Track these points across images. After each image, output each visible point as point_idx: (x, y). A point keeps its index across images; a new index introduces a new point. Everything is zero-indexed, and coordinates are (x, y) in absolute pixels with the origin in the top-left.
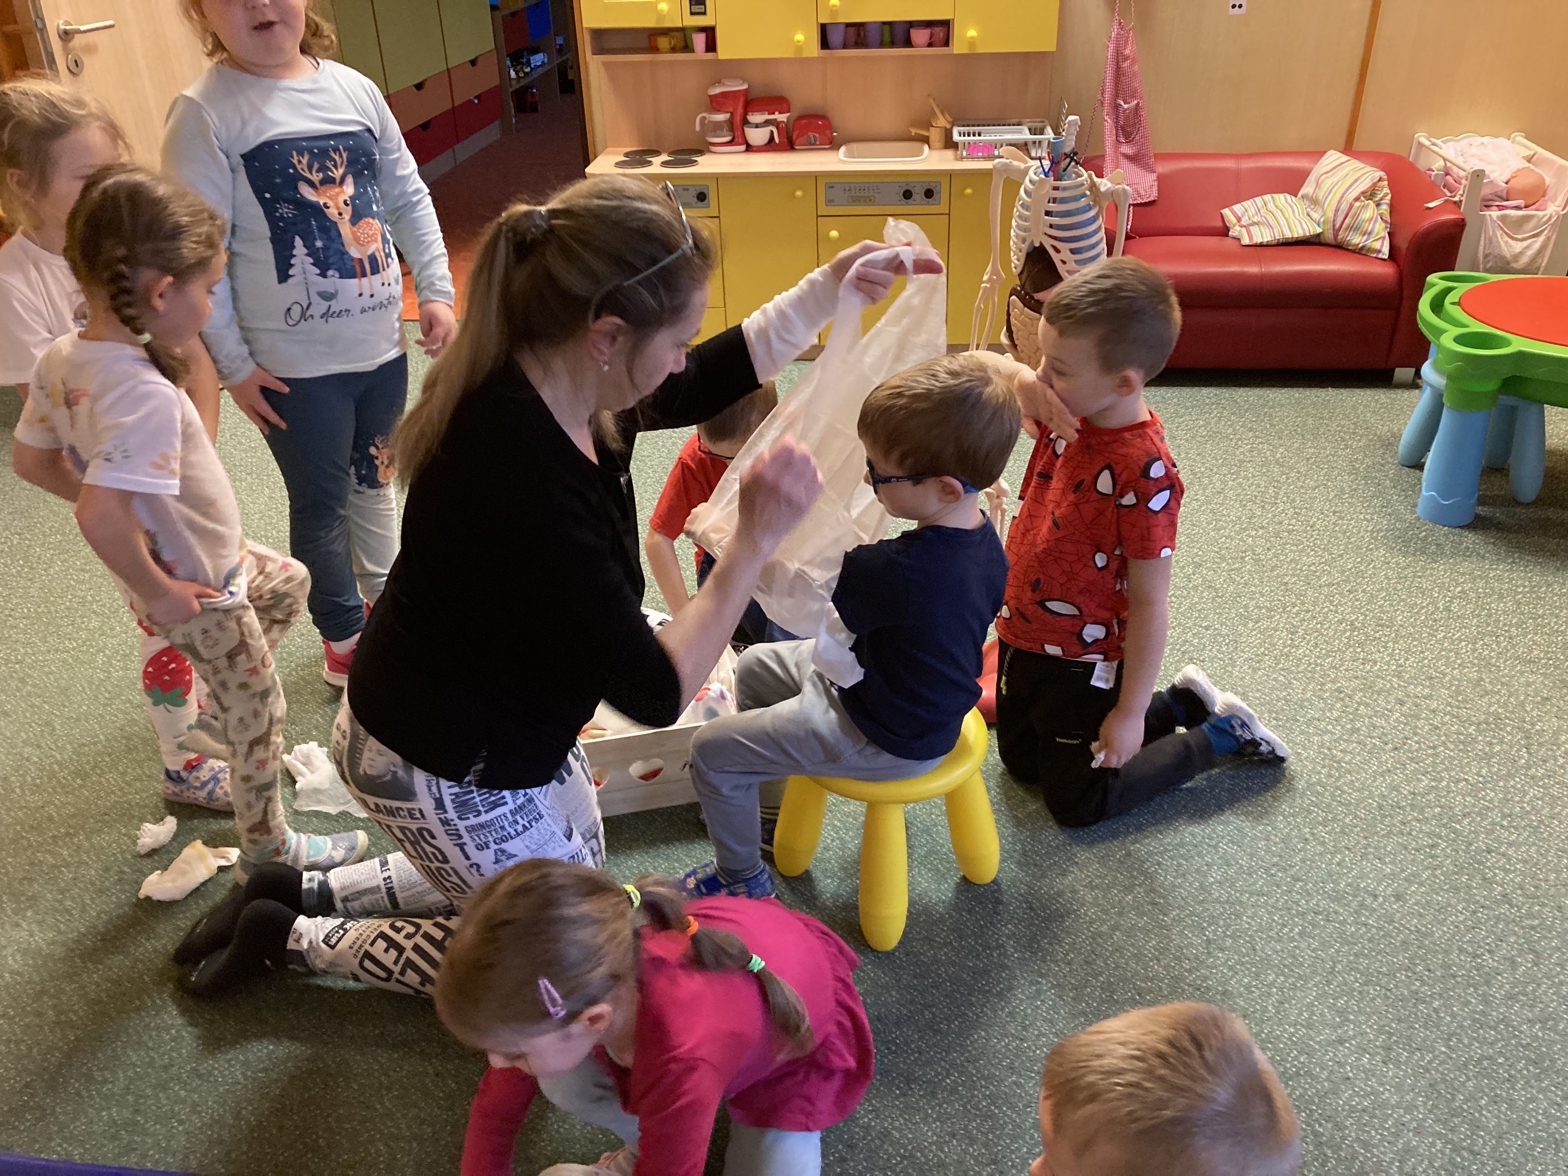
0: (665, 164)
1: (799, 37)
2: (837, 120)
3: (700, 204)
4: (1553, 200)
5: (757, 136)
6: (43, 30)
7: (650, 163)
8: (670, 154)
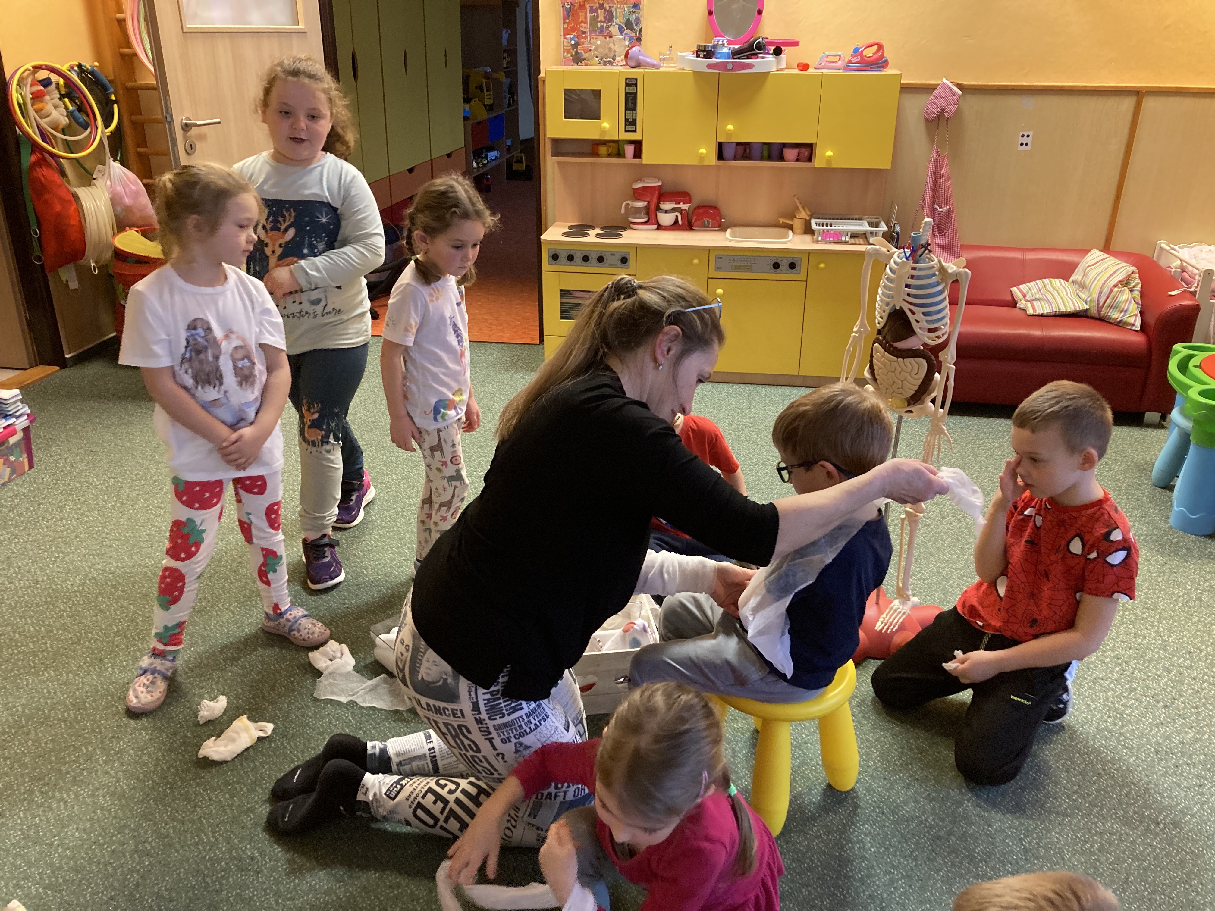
0: (598, 236)
1: (703, 151)
2: (724, 211)
3: (623, 265)
5: (666, 219)
6: (171, 123)
7: (587, 235)
8: (602, 229)
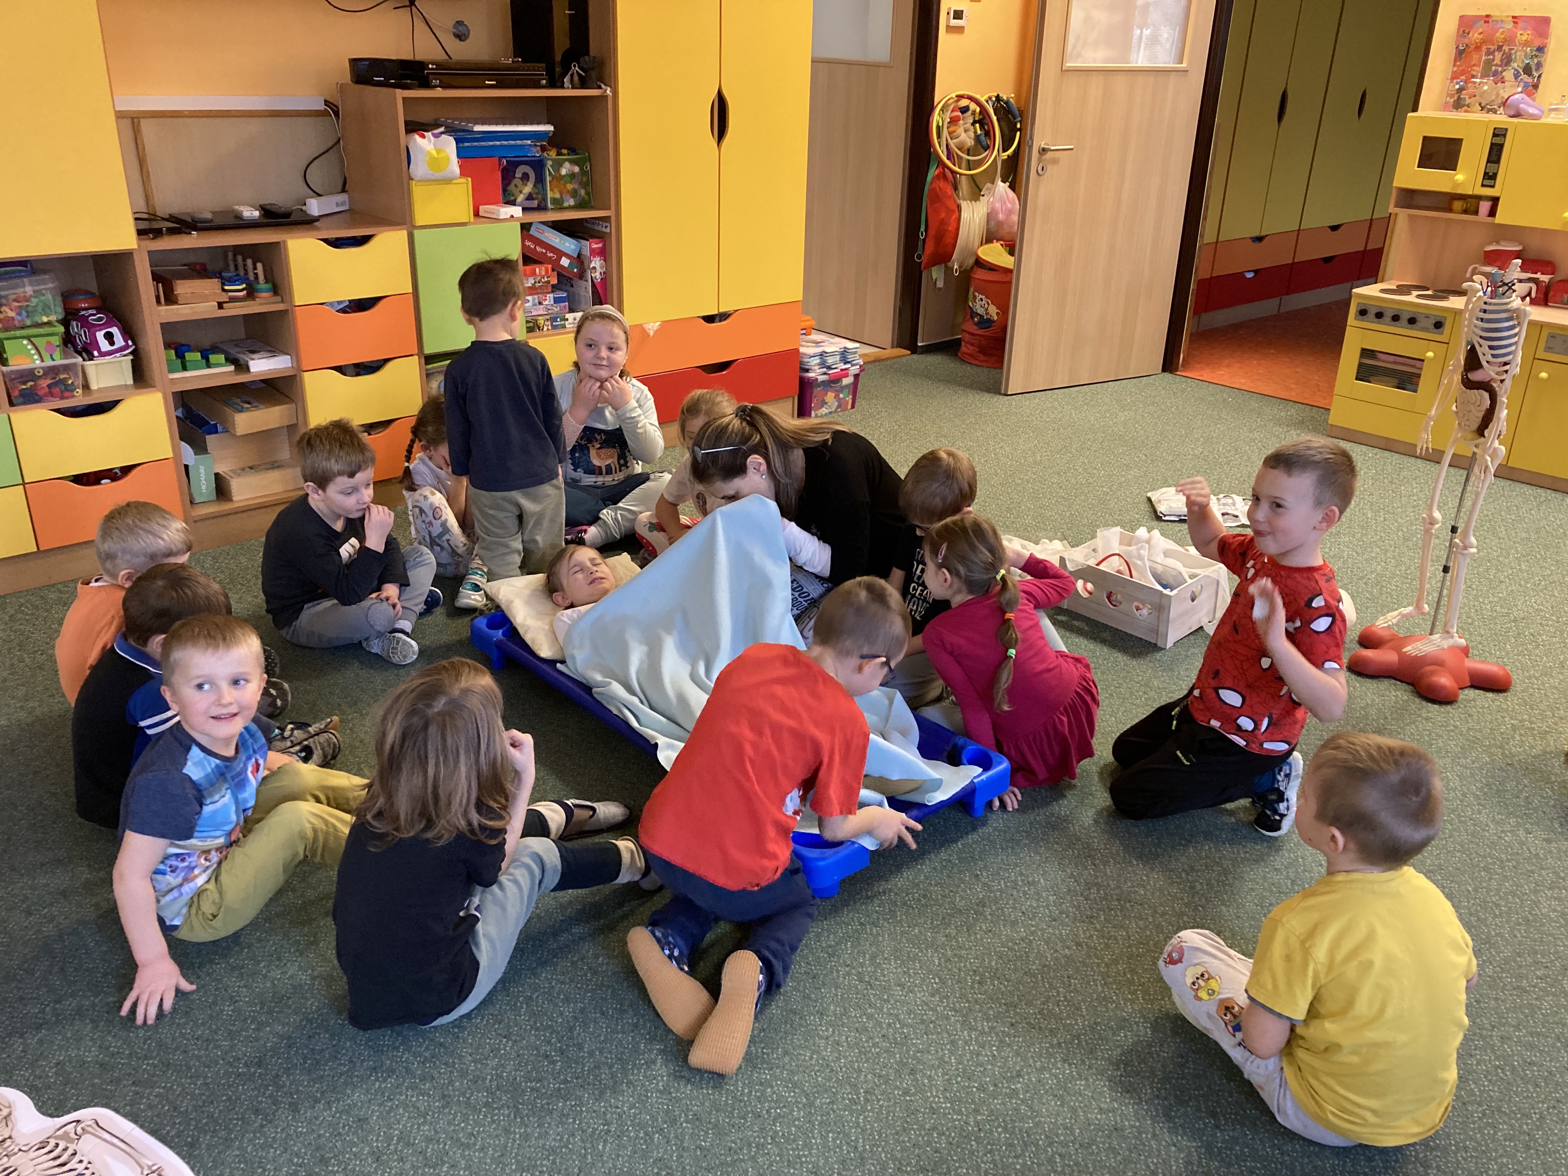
0: (1424, 297)
3: (1435, 331)
6: (1031, 146)
7: (1411, 294)
8: (1431, 290)
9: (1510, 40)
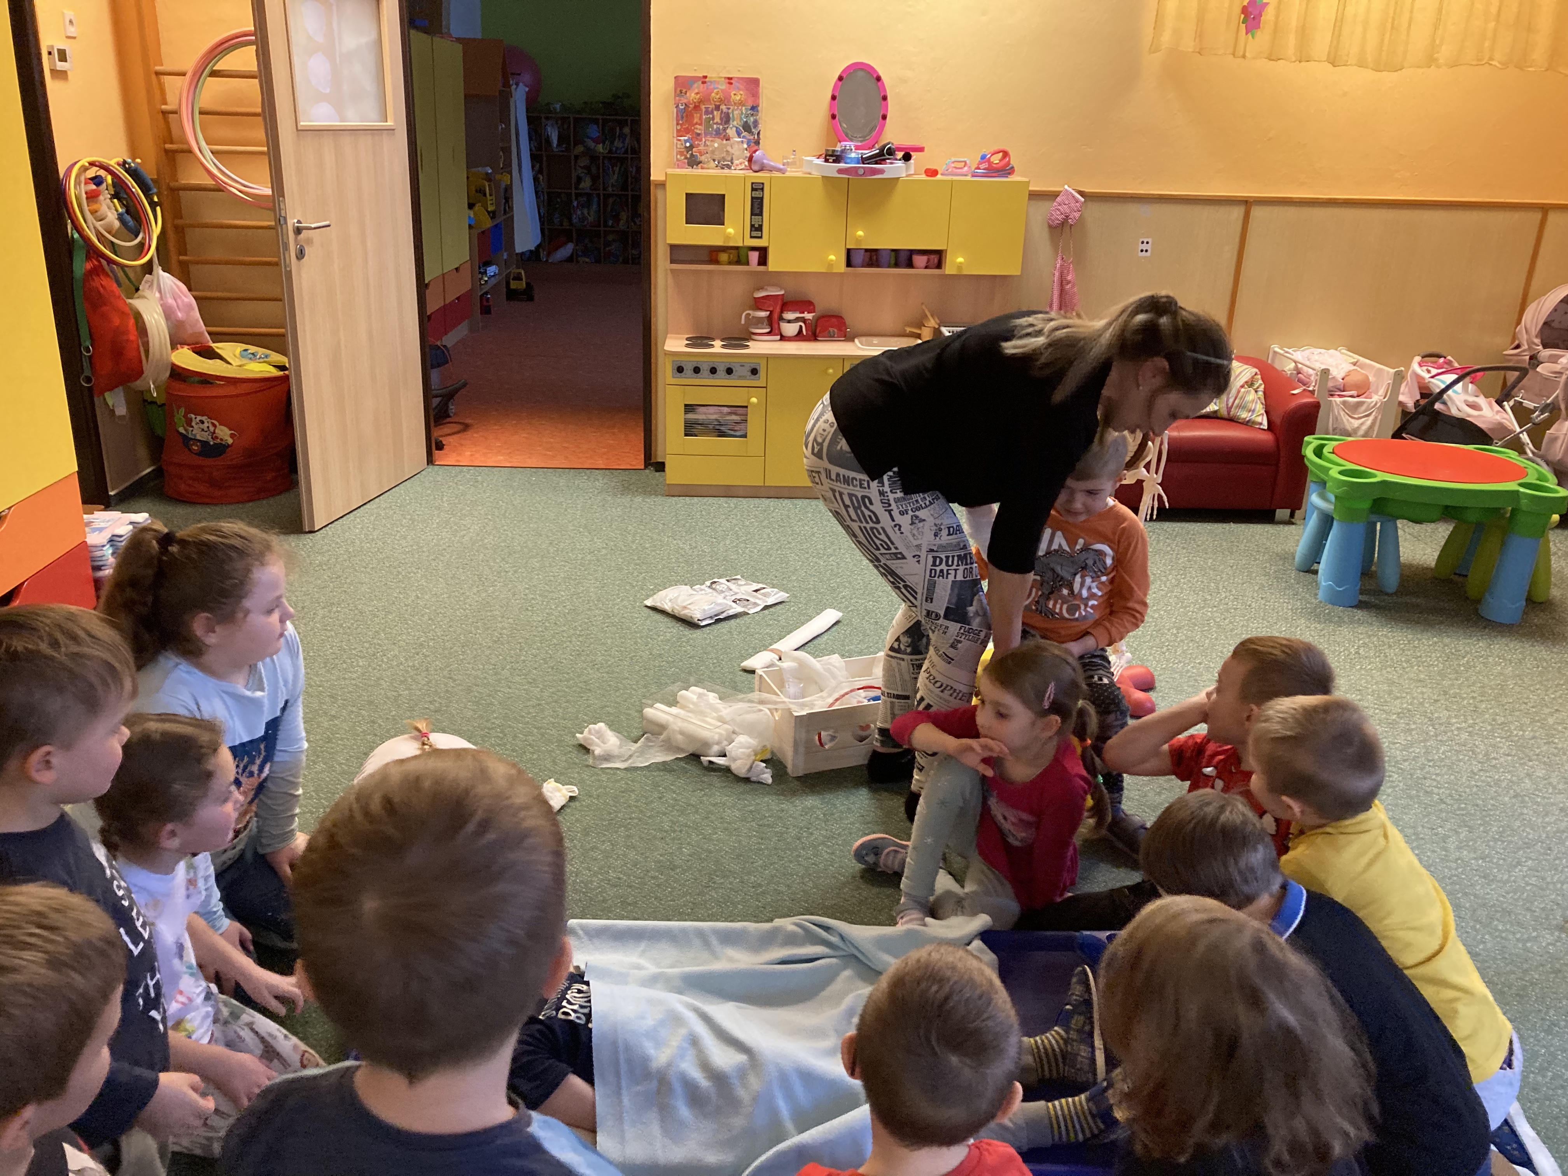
0: (722, 346)
1: (832, 257)
2: (848, 320)
3: (753, 377)
4: (1376, 393)
5: (790, 329)
6: (284, 225)
7: (711, 345)
8: (725, 339)
9: (726, 100)
